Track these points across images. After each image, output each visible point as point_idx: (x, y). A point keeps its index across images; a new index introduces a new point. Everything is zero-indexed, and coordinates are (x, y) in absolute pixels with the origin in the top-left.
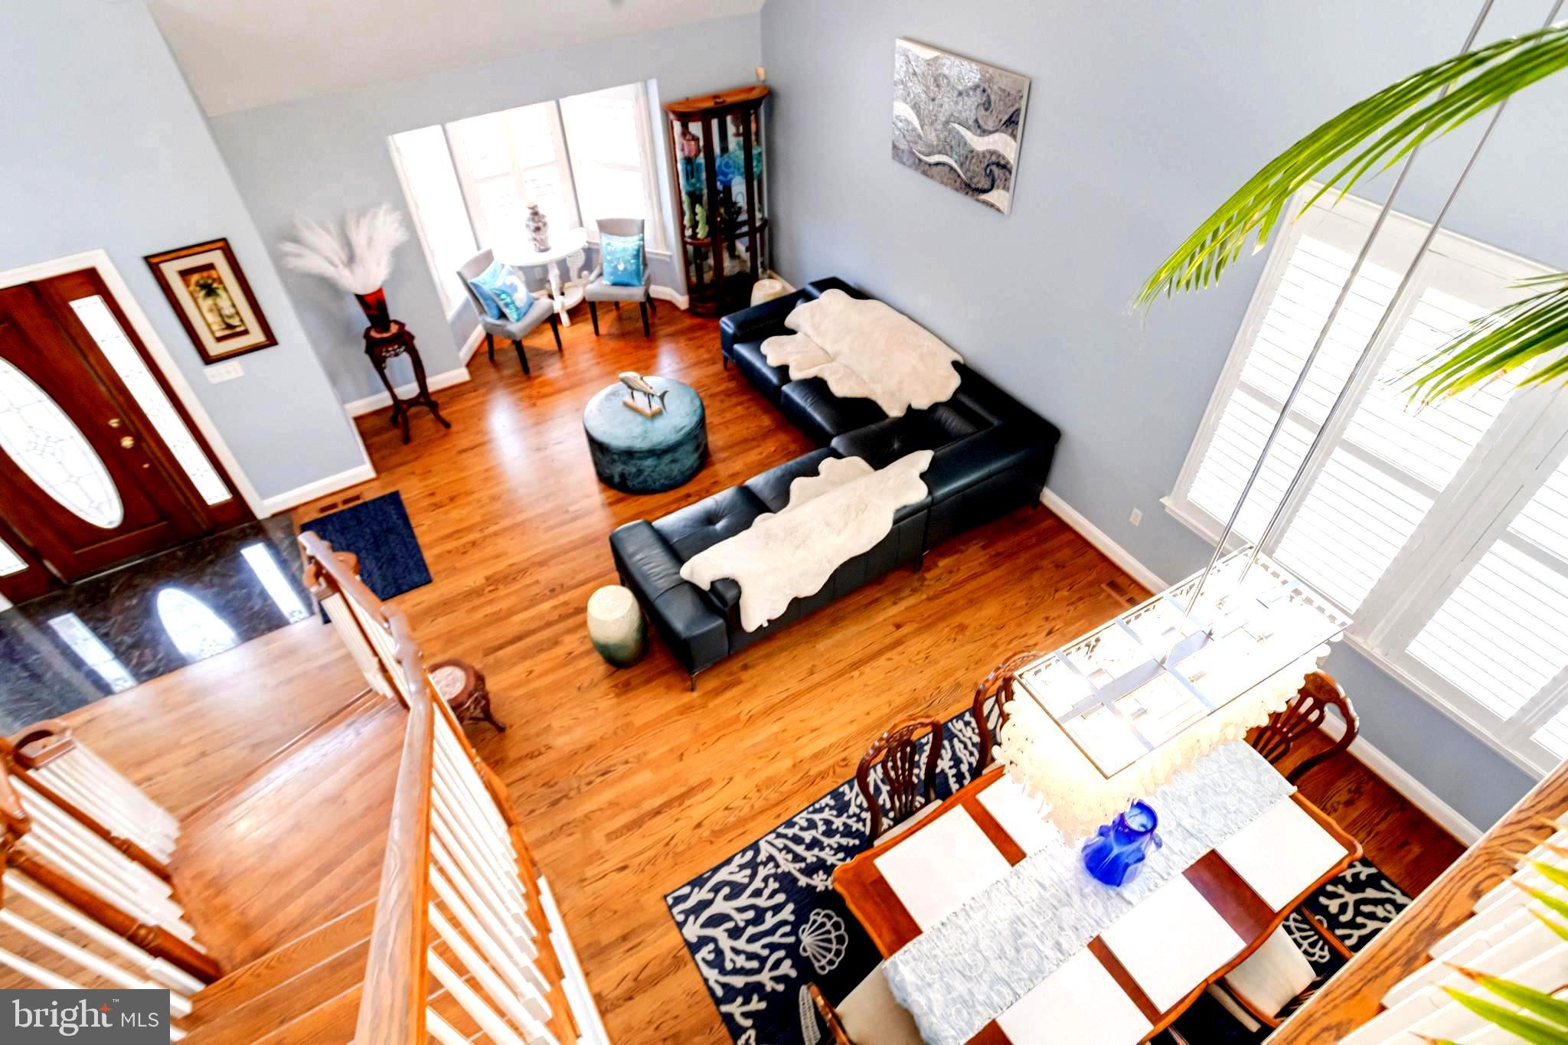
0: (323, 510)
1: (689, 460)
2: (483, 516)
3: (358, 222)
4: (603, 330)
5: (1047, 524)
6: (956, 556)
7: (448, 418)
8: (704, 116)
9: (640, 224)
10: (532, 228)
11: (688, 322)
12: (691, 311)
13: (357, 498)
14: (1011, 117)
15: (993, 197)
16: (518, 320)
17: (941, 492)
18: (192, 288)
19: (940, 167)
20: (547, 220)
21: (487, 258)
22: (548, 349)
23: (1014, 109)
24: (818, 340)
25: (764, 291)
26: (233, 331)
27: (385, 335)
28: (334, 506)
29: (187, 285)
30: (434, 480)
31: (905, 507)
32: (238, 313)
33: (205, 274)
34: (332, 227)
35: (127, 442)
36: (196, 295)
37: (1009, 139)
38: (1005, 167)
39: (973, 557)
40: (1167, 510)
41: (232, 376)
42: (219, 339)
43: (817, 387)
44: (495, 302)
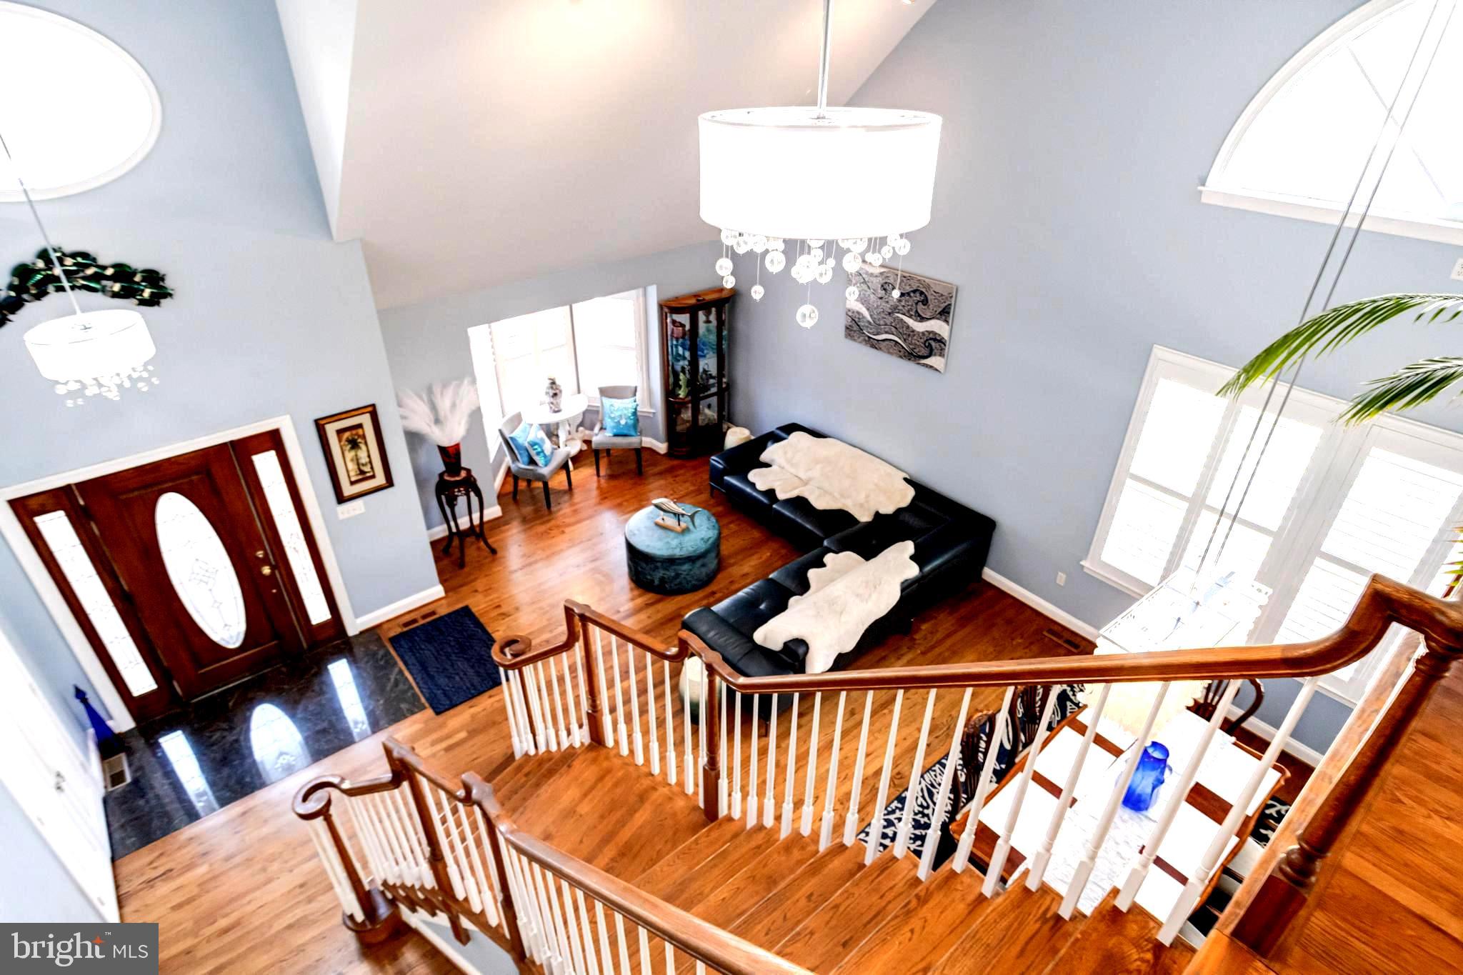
0: (406, 625)
1: (712, 564)
2: (548, 620)
3: (442, 394)
4: (602, 472)
5: (990, 593)
6: (933, 622)
7: (494, 546)
8: (693, 311)
9: (633, 390)
10: (551, 394)
11: (668, 463)
12: (670, 454)
13: (433, 613)
14: (944, 309)
15: (931, 361)
16: (546, 465)
17: (927, 569)
18: (342, 443)
19: (887, 342)
20: (562, 388)
21: (517, 419)
22: (562, 488)
23: (946, 304)
24: (793, 470)
25: (735, 437)
26: (364, 476)
27: (458, 479)
28: (414, 621)
29: (340, 441)
30: (495, 595)
31: (906, 580)
32: (370, 462)
33: (354, 432)
34: (425, 398)
35: (266, 570)
36: (344, 448)
37: (944, 324)
38: (941, 341)
39: (945, 622)
40: (1085, 570)
41: (358, 512)
42: (352, 483)
43: (800, 504)
44: (527, 451)
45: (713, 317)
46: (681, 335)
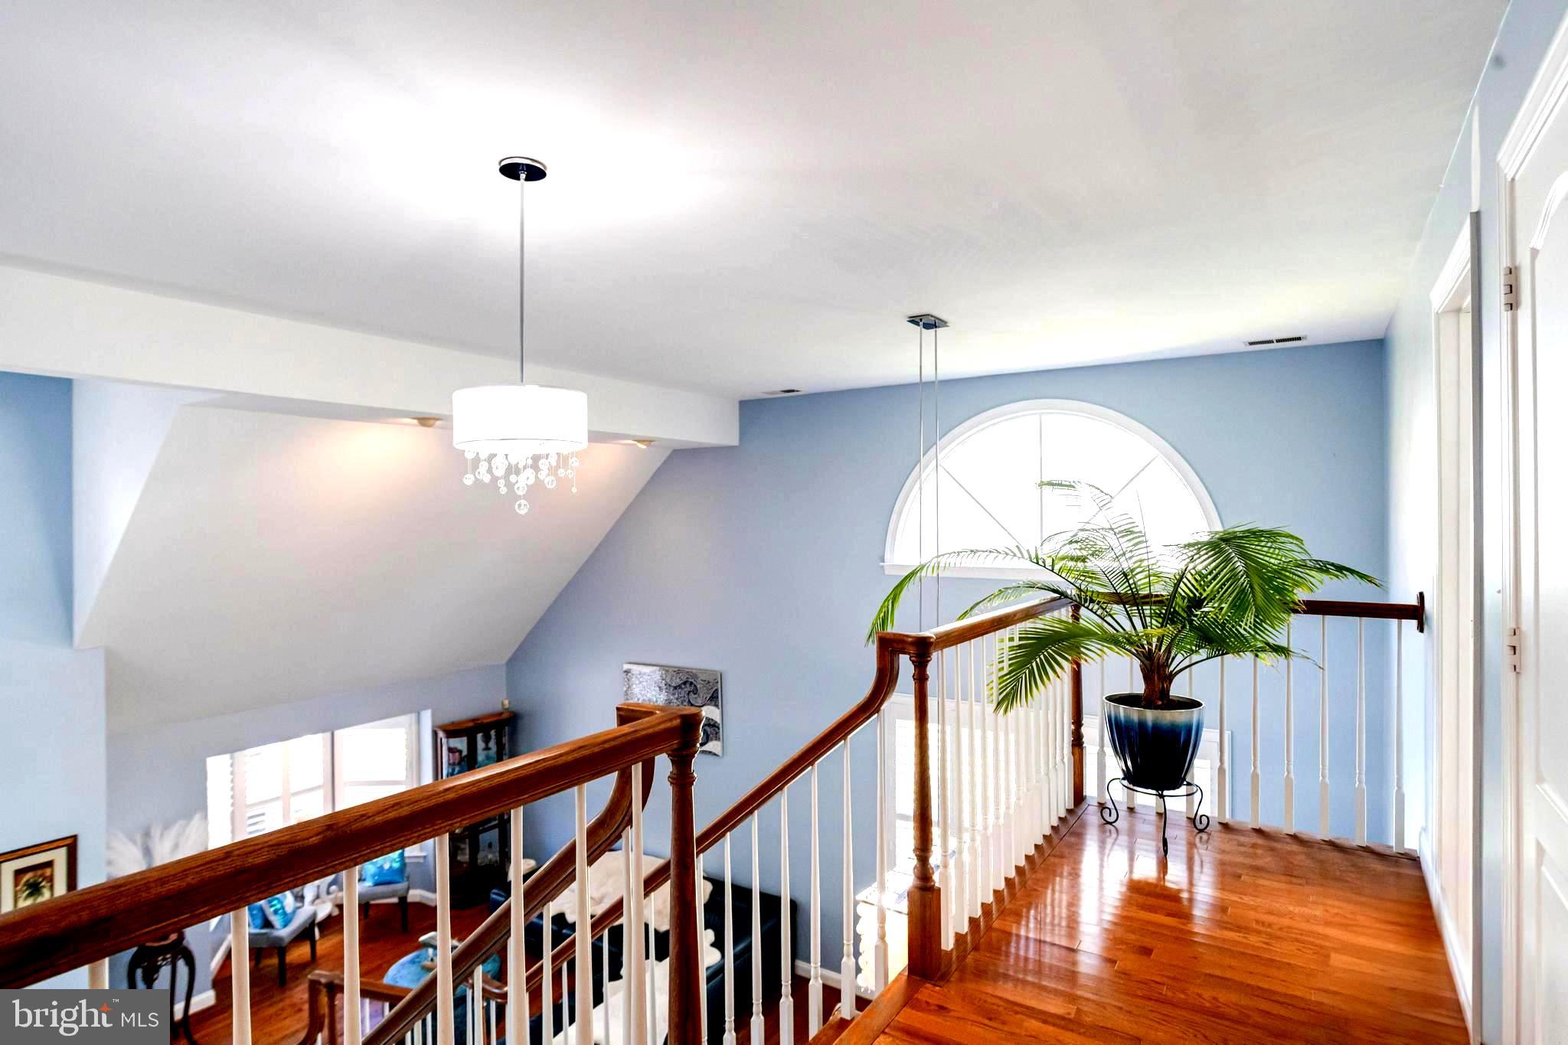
8: (470, 735)
14: (713, 694)
15: (710, 746)
16: (285, 926)
18: (18, 888)
22: (303, 962)
23: (714, 689)
27: (164, 943)
29: (17, 884)
33: (39, 871)
36: (20, 894)
37: (716, 708)
38: (716, 725)
44: (262, 910)
45: (492, 744)
46: (457, 761)
